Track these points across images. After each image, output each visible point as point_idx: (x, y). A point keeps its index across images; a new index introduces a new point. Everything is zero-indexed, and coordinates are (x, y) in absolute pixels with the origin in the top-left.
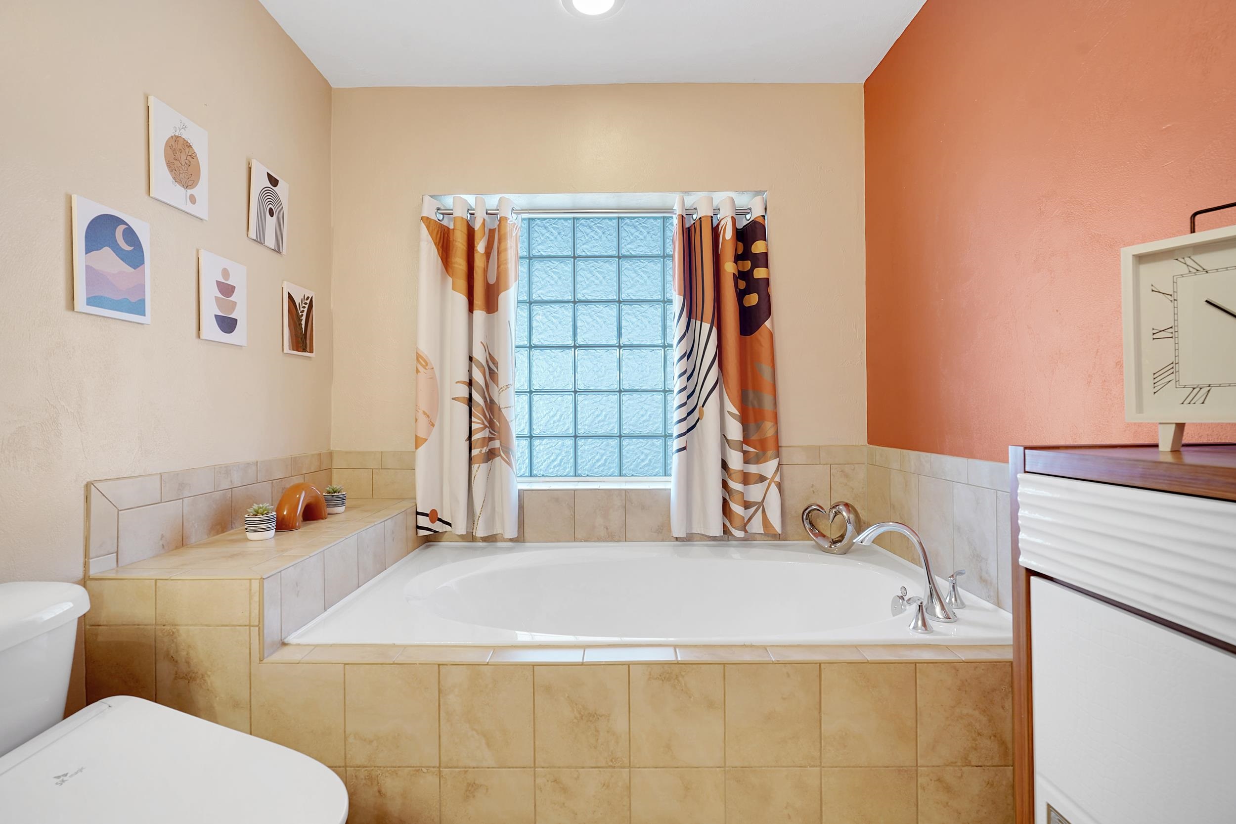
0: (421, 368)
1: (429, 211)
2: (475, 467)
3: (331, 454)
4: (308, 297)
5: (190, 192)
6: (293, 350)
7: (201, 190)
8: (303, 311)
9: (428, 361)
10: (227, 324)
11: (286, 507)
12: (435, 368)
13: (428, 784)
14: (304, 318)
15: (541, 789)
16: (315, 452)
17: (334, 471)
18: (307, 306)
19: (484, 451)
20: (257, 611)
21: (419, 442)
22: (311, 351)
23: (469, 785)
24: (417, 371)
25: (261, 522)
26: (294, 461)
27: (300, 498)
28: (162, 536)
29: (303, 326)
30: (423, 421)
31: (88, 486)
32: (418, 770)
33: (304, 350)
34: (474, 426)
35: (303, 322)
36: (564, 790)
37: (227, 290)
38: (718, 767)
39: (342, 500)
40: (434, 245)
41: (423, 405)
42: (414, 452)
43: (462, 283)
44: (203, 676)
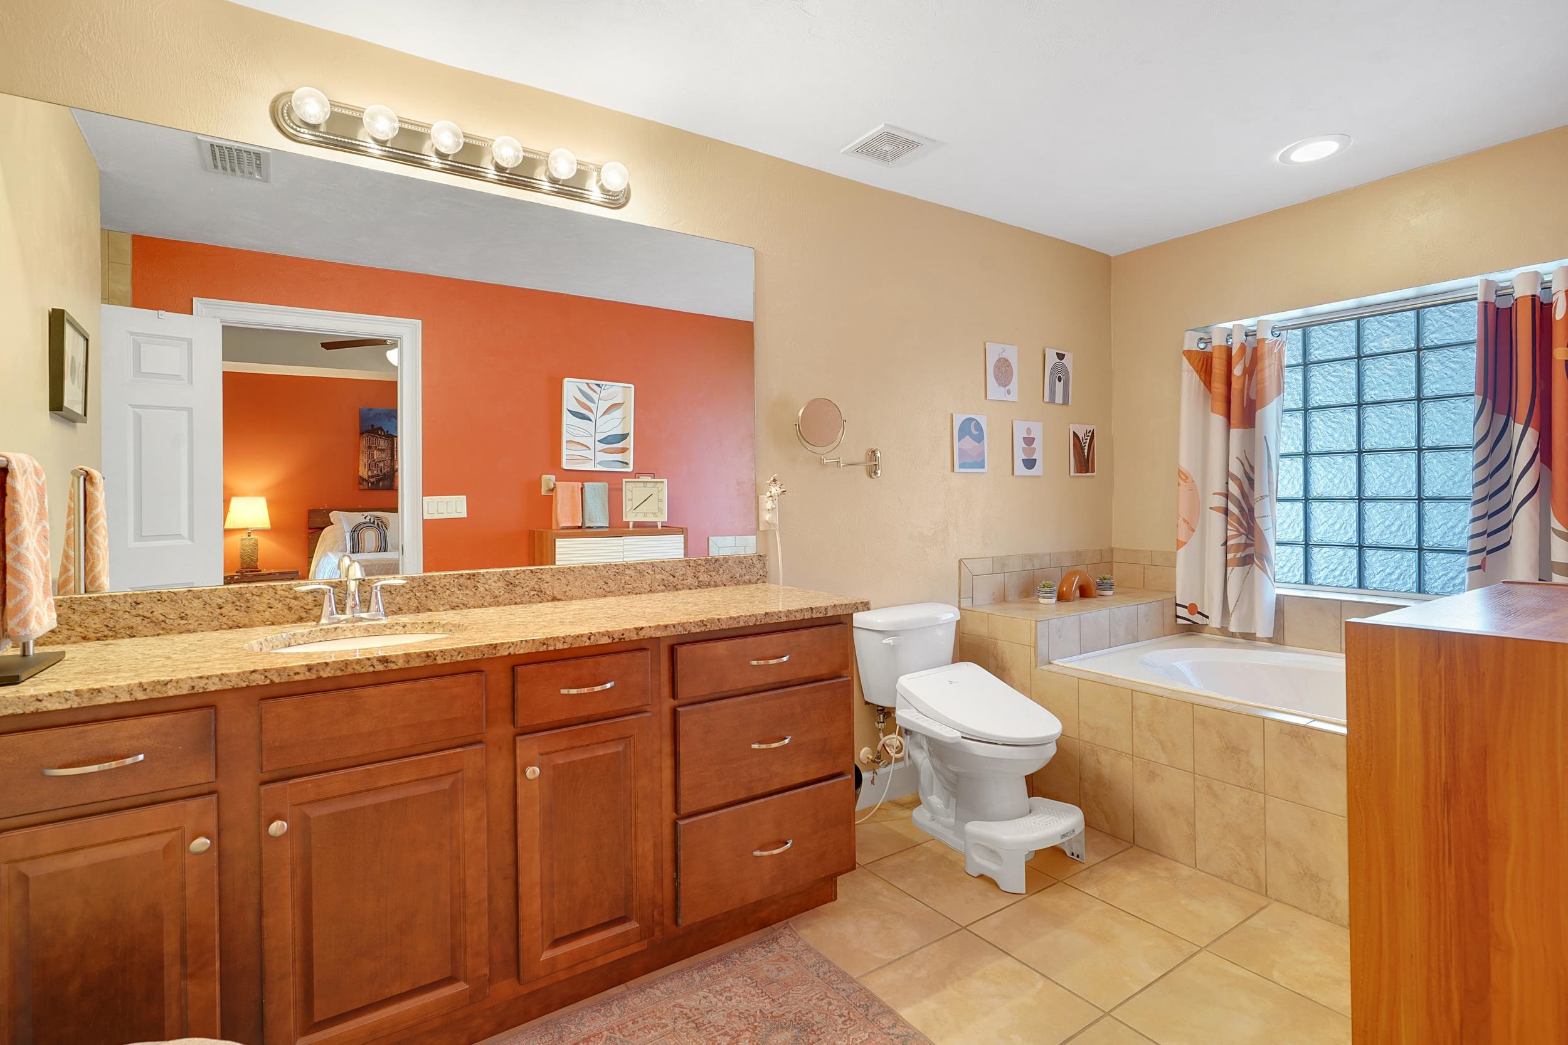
0: (1182, 482)
1: (1191, 343)
2: (1229, 569)
3: (1112, 550)
4: (1090, 431)
5: (1007, 388)
6: (1078, 473)
7: (1014, 385)
8: (1086, 442)
9: (1188, 475)
10: (1030, 464)
11: (1065, 585)
12: (1196, 481)
13: (1125, 764)
14: (1086, 448)
15: (1198, 790)
16: (1098, 548)
17: (1114, 564)
18: (1089, 438)
19: (1238, 555)
20: (1034, 639)
21: (1180, 544)
22: (1093, 471)
23: (1150, 772)
24: (1179, 484)
25: (1046, 592)
26: (1079, 554)
27: (1074, 581)
28: (994, 593)
29: (1086, 454)
30: (1183, 527)
31: (960, 561)
32: (1120, 753)
33: (1087, 471)
34: (1230, 533)
35: (1086, 451)
36: (1216, 795)
37: (1029, 441)
38: (1341, 816)
39: (1110, 587)
40: (1195, 373)
41: (1183, 513)
42: (1176, 553)
43: (1220, 405)
44: (1008, 670)
